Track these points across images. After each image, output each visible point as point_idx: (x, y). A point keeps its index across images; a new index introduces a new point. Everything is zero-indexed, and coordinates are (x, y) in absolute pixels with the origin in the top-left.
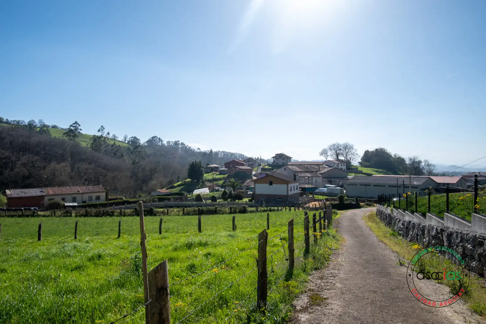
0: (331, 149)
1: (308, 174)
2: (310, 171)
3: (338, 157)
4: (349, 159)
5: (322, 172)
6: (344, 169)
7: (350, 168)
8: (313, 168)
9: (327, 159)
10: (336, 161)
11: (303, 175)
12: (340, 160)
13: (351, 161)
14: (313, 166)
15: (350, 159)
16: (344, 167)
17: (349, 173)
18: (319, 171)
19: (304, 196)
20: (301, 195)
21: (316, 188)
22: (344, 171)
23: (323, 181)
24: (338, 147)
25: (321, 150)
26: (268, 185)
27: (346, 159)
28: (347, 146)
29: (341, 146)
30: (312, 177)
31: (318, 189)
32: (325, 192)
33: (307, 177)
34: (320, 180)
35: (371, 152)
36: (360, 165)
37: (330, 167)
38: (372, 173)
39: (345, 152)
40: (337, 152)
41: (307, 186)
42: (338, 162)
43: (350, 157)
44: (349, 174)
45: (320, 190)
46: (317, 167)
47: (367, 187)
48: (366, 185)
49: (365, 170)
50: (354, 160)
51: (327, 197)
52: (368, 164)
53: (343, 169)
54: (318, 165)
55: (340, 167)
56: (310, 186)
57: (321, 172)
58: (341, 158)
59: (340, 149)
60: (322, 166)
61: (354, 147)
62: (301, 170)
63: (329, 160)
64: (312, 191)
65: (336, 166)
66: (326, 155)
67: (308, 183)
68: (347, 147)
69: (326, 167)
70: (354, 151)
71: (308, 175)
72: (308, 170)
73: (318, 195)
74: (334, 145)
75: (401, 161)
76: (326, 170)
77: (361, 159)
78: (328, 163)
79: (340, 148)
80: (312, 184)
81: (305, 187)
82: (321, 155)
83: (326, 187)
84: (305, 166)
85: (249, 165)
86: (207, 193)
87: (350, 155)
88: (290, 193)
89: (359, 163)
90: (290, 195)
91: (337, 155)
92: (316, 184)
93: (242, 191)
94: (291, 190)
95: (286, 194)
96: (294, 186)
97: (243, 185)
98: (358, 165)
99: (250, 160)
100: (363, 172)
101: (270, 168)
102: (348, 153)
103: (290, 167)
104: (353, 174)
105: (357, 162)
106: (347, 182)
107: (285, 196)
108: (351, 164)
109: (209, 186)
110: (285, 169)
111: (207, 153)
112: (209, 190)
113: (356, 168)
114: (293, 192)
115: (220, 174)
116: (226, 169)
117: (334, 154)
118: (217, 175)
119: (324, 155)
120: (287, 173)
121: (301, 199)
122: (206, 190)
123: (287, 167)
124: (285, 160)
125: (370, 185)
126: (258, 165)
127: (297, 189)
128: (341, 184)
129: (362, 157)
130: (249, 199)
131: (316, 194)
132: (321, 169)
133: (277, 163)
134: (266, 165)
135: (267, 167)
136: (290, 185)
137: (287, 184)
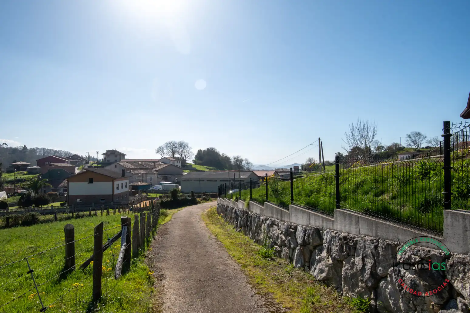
0: (167, 147)
1: (142, 171)
2: (144, 167)
3: (173, 155)
4: (184, 157)
5: (158, 169)
6: (180, 166)
7: (185, 165)
8: (148, 165)
9: (163, 157)
10: (172, 158)
11: (136, 172)
12: (176, 157)
13: (186, 159)
14: (148, 163)
15: (185, 156)
16: (180, 165)
17: (184, 170)
18: (154, 168)
19: (137, 195)
20: (133, 194)
21: (150, 186)
22: (179, 168)
23: (158, 178)
24: (174, 145)
25: (157, 147)
26: (87, 183)
27: (182, 156)
28: (182, 144)
29: (176, 144)
30: (147, 174)
31: (153, 187)
32: (160, 189)
33: (140, 174)
34: (154, 177)
35: (203, 151)
36: (194, 163)
37: (165, 163)
38: (204, 170)
39: (180, 150)
40: (173, 150)
41: (140, 184)
42: (173, 159)
43: (185, 155)
44: (184, 171)
45: (155, 188)
46: (152, 164)
47: (201, 182)
48: (200, 180)
49: (199, 167)
50: (188, 158)
51: (161, 195)
52: (200, 162)
53: (179, 166)
54: (155, 162)
55: (176, 164)
56: (144, 184)
57: (156, 170)
58: (177, 156)
59: (176, 147)
60: (157, 163)
61: (189, 146)
62: (136, 167)
63: (165, 157)
64: (146, 189)
65: (171, 163)
66: (162, 153)
67: (142, 181)
68: (183, 146)
69: (162, 164)
70: (188, 150)
71: (143, 172)
72: (142, 167)
73: (152, 193)
74: (170, 143)
75: (227, 159)
76: (162, 167)
77: (195, 158)
78: (164, 160)
79: (175, 146)
80: (146, 182)
81: (137, 185)
82: (157, 153)
83: (161, 184)
84: (140, 163)
85: (72, 163)
86: (3, 198)
87: (185, 153)
88: (116, 192)
89: (193, 161)
90: (117, 195)
91: (173, 153)
92: (151, 181)
93: (54, 193)
94: (118, 188)
95: (110, 193)
96: (122, 184)
97: (59, 186)
98: (192, 163)
99: (76, 157)
100: (197, 169)
101: (100, 165)
102: (183, 150)
103: (121, 164)
104: (188, 171)
105: (191, 160)
106: (182, 178)
107: (109, 196)
108: (186, 162)
109: (9, 189)
110: (116, 166)
111: (19, 149)
112: (7, 194)
113: (191, 165)
114: (120, 191)
115: (29, 173)
116: (38, 167)
117: (170, 152)
118: (25, 174)
119: (160, 153)
120: (118, 171)
121: (132, 199)
122: (3, 194)
123: (119, 164)
124: (118, 157)
125: (203, 181)
126: (85, 163)
127: (126, 187)
128: (176, 181)
129: (196, 156)
130: (61, 202)
131: (150, 193)
132: (156, 166)
133: (108, 161)
134: (94, 163)
135: (96, 165)
136: (116, 183)
137: (113, 181)
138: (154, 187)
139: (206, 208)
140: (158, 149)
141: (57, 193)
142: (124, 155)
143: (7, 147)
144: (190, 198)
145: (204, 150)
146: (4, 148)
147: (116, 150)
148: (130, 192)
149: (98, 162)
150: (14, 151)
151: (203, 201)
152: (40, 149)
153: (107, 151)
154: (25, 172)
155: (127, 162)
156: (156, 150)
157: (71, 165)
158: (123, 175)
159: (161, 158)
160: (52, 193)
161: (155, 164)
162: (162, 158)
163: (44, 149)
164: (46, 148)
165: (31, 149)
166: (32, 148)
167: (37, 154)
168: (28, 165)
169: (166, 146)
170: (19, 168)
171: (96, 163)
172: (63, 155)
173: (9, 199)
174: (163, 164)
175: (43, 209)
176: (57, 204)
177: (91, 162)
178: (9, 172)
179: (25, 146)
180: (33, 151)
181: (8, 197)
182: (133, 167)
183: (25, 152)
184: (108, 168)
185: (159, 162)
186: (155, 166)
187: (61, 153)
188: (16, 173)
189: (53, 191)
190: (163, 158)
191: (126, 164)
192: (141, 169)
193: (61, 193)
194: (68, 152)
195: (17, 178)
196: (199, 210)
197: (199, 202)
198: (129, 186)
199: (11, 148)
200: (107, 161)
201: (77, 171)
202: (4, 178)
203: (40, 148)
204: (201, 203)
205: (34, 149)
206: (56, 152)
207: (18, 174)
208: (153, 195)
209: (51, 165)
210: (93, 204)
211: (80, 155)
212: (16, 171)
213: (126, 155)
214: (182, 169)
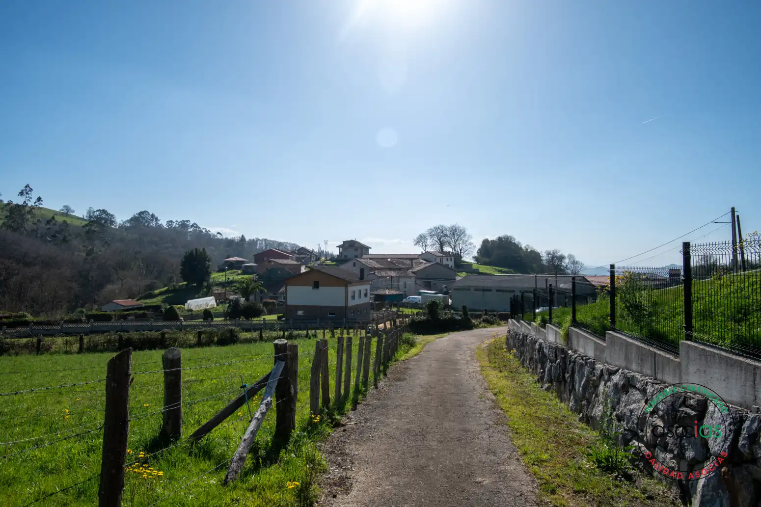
0: (432, 236)
1: (392, 272)
2: (397, 267)
3: (442, 249)
4: (459, 252)
5: (416, 269)
6: (452, 266)
7: (459, 264)
8: (403, 264)
10: (439, 252)
11: (384, 274)
12: (446, 252)
13: (462, 254)
14: (401, 260)
15: (461, 250)
16: (451, 264)
17: (459, 272)
18: (411, 268)
19: (383, 309)
20: (379, 308)
21: (405, 296)
22: (451, 269)
23: (416, 284)
24: (442, 232)
25: (416, 236)
26: (311, 287)
27: (455, 250)
28: (456, 229)
29: (446, 230)
30: (399, 276)
31: (407, 298)
32: (419, 303)
33: (388, 278)
34: (411, 282)
35: (491, 241)
36: (476, 262)
37: (428, 261)
38: (492, 273)
39: (453, 240)
40: (441, 240)
41: (387, 292)
42: (441, 255)
43: (460, 248)
44: (459, 274)
45: (411, 299)
46: (408, 262)
47: (486, 292)
48: (484, 290)
49: (483, 269)
50: (466, 252)
51: (417, 311)
52: (487, 260)
53: (450, 266)
54: (412, 259)
55: (445, 262)
56: (394, 292)
57: (414, 271)
58: (447, 249)
59: (445, 236)
60: (415, 261)
61: (467, 232)
62: (381, 266)
63: (427, 252)
64: (397, 301)
65: (438, 261)
66: (424, 244)
67: (392, 288)
68: (457, 233)
69: (422, 263)
70: (466, 239)
71: (393, 274)
72: (392, 266)
73: (406, 307)
74: (436, 229)
75: (535, 256)
76: (422, 266)
77: (477, 252)
78: (426, 256)
79: (445, 232)
80: (398, 289)
81: (384, 294)
82: (416, 244)
83: (420, 294)
84: (389, 260)
85: (297, 259)
86: (211, 305)
87: (461, 245)
88: (351, 303)
89: (474, 257)
90: (351, 307)
91: (442, 245)
92: (405, 290)
93: (272, 301)
94: (353, 297)
95: (344, 305)
96: (360, 291)
97: (280, 291)
98: (473, 261)
99: (302, 251)
100: (480, 271)
101: (334, 263)
102: (457, 240)
103: (362, 261)
104: (464, 274)
105: (471, 257)
106: (454, 285)
107: (341, 308)
108: (462, 259)
109: (220, 294)
110: (354, 265)
111: (236, 241)
112: (216, 301)
113: (470, 265)
114: (357, 301)
115: (244, 273)
116: (255, 265)
117: (437, 243)
118: (239, 274)
119: (421, 245)
120: (357, 271)
121: (374, 314)
122: (211, 300)
123: (358, 261)
124: (359, 251)
125: (490, 290)
126: (314, 260)
127: (366, 295)
128: (445, 290)
129: (479, 249)
130: (279, 315)
131: (402, 307)
132: (414, 265)
133: (346, 256)
134: (327, 260)
135: (329, 262)
136: (351, 289)
137: (346, 286)
138: (409, 299)
139: (488, 338)
140: (418, 238)
141: (275, 301)
142: (367, 248)
143: (221, 238)
144: (460, 318)
145: (493, 241)
146: (218, 239)
147: (357, 240)
148: (372, 303)
149: (333, 259)
150: (230, 243)
151: (483, 324)
152: (261, 240)
153: (344, 242)
154: (240, 272)
155: (370, 259)
156: (415, 240)
157: (295, 263)
158: (362, 278)
159: (422, 252)
160: (269, 300)
161: (412, 262)
162: (424, 252)
163: (265, 240)
164: (269, 239)
165: (250, 240)
166: (252, 239)
167: (258, 248)
168: (243, 262)
169: (431, 233)
170: (232, 266)
171: (330, 260)
172: (289, 248)
173: (218, 307)
174: (425, 262)
175: (254, 322)
176: (274, 317)
177: (323, 258)
178: (221, 270)
179: (243, 236)
180: (253, 243)
181: (218, 305)
182: (377, 266)
183: (243, 244)
184: (343, 267)
185: (418, 258)
186: (412, 266)
187: (286, 246)
188: (227, 272)
189: (271, 298)
190: (426, 252)
191: (369, 261)
192: (390, 269)
193: (281, 302)
194: (295, 244)
195: (229, 279)
196: (473, 340)
197: (477, 327)
198: (371, 294)
199: (226, 239)
200: (343, 257)
201: (303, 269)
202: (214, 278)
203: (260, 238)
204: (480, 328)
205: (254, 240)
206: (280, 244)
207: (231, 273)
208: (407, 311)
209: (270, 262)
210: (318, 319)
211: (309, 247)
212: (228, 270)
213: (371, 248)
214: (455, 271)
